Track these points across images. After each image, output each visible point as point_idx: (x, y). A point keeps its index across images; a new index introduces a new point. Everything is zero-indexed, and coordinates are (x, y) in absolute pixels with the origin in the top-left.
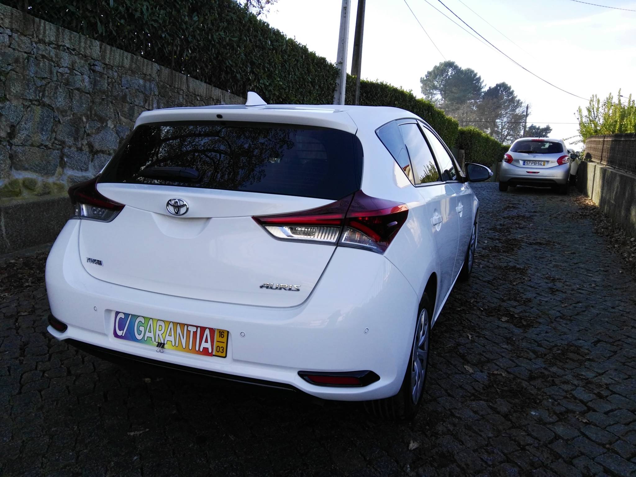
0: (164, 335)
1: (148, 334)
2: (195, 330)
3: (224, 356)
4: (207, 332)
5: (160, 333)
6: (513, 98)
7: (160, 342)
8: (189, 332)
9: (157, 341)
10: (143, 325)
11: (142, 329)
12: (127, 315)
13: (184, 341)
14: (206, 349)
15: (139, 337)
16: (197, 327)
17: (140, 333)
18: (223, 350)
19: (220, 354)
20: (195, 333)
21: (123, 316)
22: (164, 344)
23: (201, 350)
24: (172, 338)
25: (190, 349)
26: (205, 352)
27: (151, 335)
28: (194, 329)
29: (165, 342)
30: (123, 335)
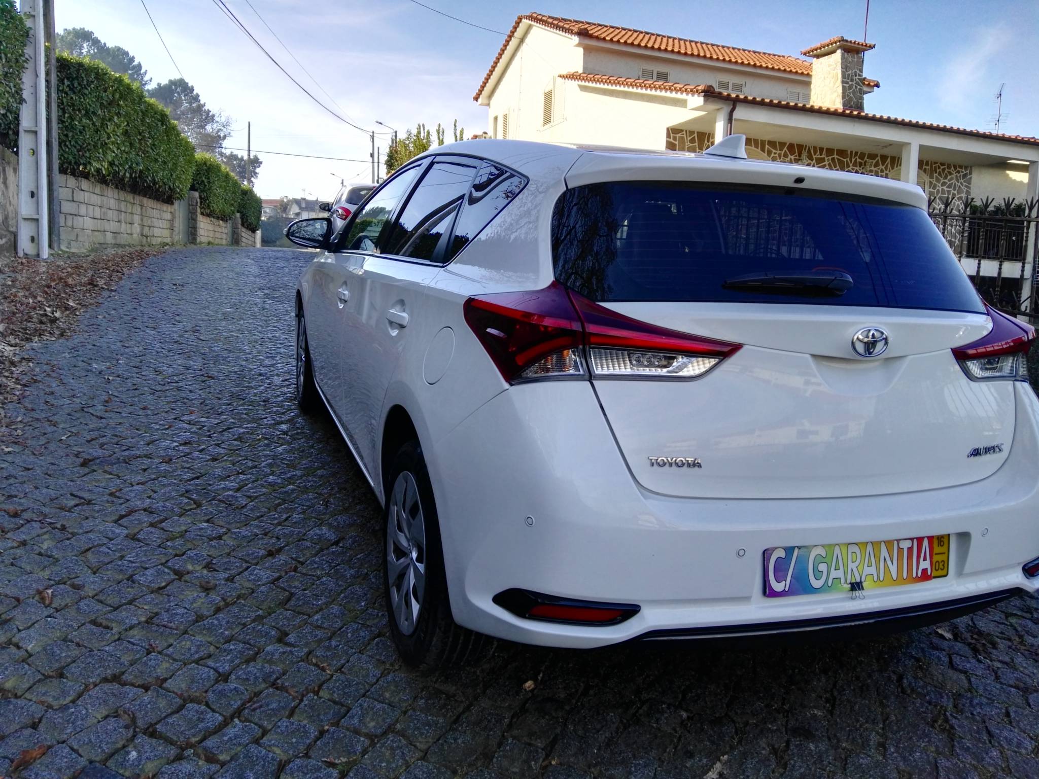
0: (860, 568)
1: (834, 574)
2: (910, 545)
3: (945, 573)
4: (926, 543)
5: (854, 566)
6: (200, 107)
7: (853, 581)
8: (900, 550)
9: (849, 581)
10: (823, 560)
11: (822, 567)
12: (789, 550)
13: (893, 569)
14: (925, 571)
15: (816, 584)
16: (912, 539)
17: (818, 574)
18: (943, 565)
19: (940, 573)
20: (910, 549)
21: (782, 554)
22: (861, 582)
23: (919, 575)
24: (872, 570)
25: (905, 577)
26: (925, 576)
27: (840, 574)
28: (908, 544)
29: (863, 580)
30: (787, 589)
